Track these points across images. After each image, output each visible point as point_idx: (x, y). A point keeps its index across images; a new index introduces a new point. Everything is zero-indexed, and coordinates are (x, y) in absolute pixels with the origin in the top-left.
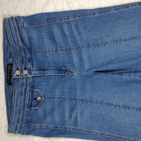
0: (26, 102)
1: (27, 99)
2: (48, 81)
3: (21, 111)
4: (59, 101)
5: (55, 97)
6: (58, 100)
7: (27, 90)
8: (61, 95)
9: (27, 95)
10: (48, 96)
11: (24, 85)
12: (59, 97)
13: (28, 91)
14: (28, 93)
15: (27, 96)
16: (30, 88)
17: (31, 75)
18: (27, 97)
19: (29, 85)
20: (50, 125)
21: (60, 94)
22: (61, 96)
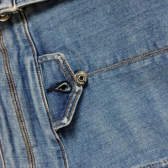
0: (40, 109)
1: (38, 99)
2: (87, 9)
3: (34, 150)
4: (151, 64)
5: (130, 56)
6: (146, 64)
7: (28, 67)
8: (152, 42)
9: (35, 84)
10: (108, 62)
11: (12, 57)
12: (145, 50)
13: (32, 70)
14: (34, 78)
15: (36, 86)
16: (34, 56)
17: (16, 4)
18: (37, 91)
19: (27, 48)
20: (161, 160)
21: (146, 40)
22: (155, 45)
